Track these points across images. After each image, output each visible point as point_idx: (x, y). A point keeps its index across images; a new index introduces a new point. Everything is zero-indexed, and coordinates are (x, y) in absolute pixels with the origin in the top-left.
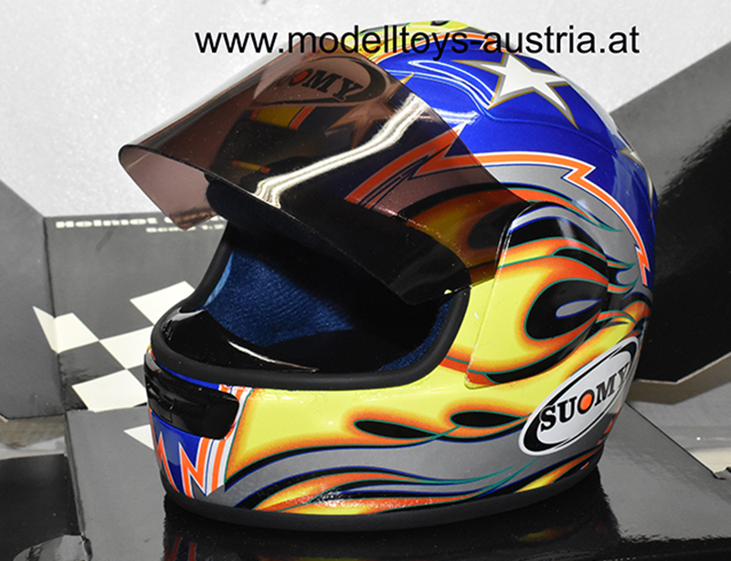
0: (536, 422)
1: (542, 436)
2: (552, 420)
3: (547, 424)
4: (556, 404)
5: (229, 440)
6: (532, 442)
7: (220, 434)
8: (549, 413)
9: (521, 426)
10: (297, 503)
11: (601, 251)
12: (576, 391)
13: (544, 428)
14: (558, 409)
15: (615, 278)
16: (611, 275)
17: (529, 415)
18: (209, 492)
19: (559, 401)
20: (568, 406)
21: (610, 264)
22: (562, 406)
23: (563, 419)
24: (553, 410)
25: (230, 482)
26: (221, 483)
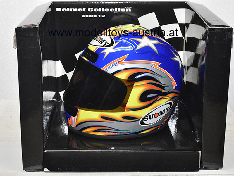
0: (143, 119)
1: (144, 122)
2: (147, 119)
3: (146, 120)
4: (148, 115)
5: (76, 117)
6: (142, 123)
7: (75, 116)
8: (146, 117)
9: (139, 120)
11: (160, 83)
12: (154, 113)
13: (145, 120)
14: (149, 117)
15: (164, 88)
16: (163, 88)
17: (141, 118)
18: (73, 127)
20: (151, 116)
21: (163, 85)
22: (150, 116)
23: (150, 119)
24: (147, 117)
25: (77, 126)
26: (75, 126)
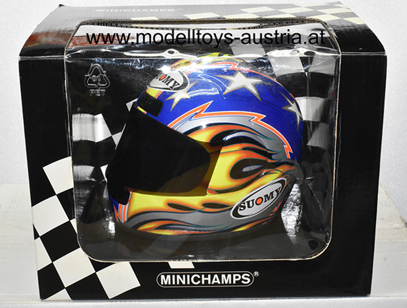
0: (237, 208)
1: (240, 212)
2: (244, 207)
3: (242, 208)
4: (245, 202)
6: (236, 214)
7: (125, 203)
8: (242, 205)
9: (231, 209)
10: (151, 229)
12: (255, 197)
13: (240, 210)
14: (246, 204)
15: (271, 157)
17: (234, 205)
18: (123, 222)
19: (247, 200)
20: (251, 203)
21: (269, 152)
22: (248, 202)
23: (249, 207)
24: (244, 204)
25: (129, 219)
26: (126, 220)
